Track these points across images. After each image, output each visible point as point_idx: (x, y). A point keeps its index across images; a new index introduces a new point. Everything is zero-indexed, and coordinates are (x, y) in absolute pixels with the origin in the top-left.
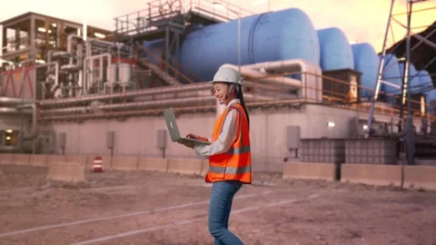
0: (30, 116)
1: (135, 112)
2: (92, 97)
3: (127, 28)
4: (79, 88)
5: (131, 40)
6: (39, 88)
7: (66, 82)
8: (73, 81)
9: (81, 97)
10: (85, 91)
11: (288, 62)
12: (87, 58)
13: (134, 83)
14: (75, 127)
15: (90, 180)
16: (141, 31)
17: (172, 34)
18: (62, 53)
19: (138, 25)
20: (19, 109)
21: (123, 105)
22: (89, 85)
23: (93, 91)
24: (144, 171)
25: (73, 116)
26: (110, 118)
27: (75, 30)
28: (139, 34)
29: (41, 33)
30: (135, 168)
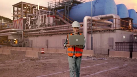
0: (21, 35)
1: (55, 33)
2: (41, 28)
3: (52, 5)
4: (37, 25)
5: (53, 10)
6: (24, 26)
7: (32, 24)
8: (35, 23)
9: (37, 28)
10: (38, 27)
11: (108, 15)
12: (39, 16)
13: (55, 24)
14: (35, 38)
15: (40, 57)
16: (57, 7)
17: (67, 7)
18: (31, 14)
19: (56, 4)
20: (18, 32)
21: (51, 31)
22: (40, 24)
23: (41, 26)
24: (58, 54)
25: (35, 35)
26: (47, 35)
27: (36, 7)
28: (56, 7)
29: (25, 8)
30: (55, 52)
